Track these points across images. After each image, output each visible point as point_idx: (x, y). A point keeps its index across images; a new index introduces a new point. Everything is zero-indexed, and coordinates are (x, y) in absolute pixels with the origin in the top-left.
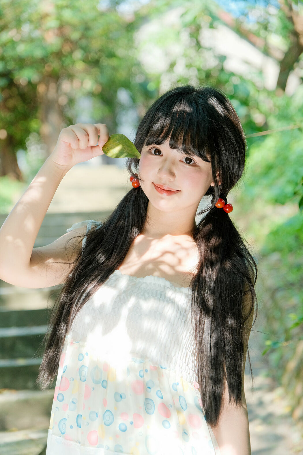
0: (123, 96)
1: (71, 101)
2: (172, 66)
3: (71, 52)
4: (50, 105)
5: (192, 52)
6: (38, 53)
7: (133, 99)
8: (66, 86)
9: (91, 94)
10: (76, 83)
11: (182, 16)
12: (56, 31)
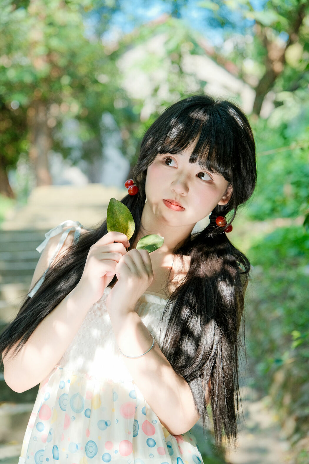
0: (107, 120)
1: (59, 124)
2: (156, 90)
3: (59, 78)
4: (39, 128)
5: (175, 78)
6: (28, 79)
7: (117, 122)
8: (54, 110)
9: (78, 118)
10: (64, 107)
11: (166, 43)
12: (45, 58)
